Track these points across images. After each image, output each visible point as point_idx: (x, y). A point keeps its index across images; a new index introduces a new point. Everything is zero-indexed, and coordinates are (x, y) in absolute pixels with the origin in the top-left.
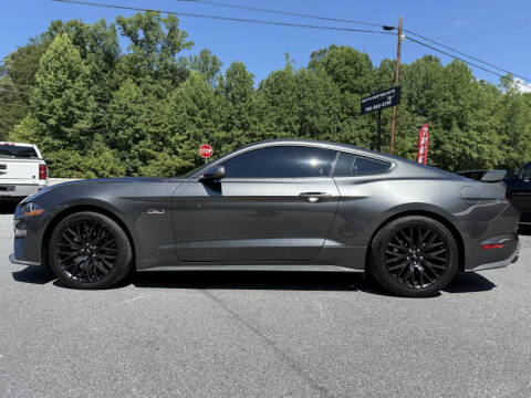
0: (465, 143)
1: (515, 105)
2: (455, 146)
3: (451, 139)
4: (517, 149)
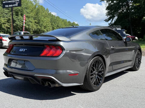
1: (38, 9)
2: (20, 22)
3: (19, 20)
4: (40, 25)
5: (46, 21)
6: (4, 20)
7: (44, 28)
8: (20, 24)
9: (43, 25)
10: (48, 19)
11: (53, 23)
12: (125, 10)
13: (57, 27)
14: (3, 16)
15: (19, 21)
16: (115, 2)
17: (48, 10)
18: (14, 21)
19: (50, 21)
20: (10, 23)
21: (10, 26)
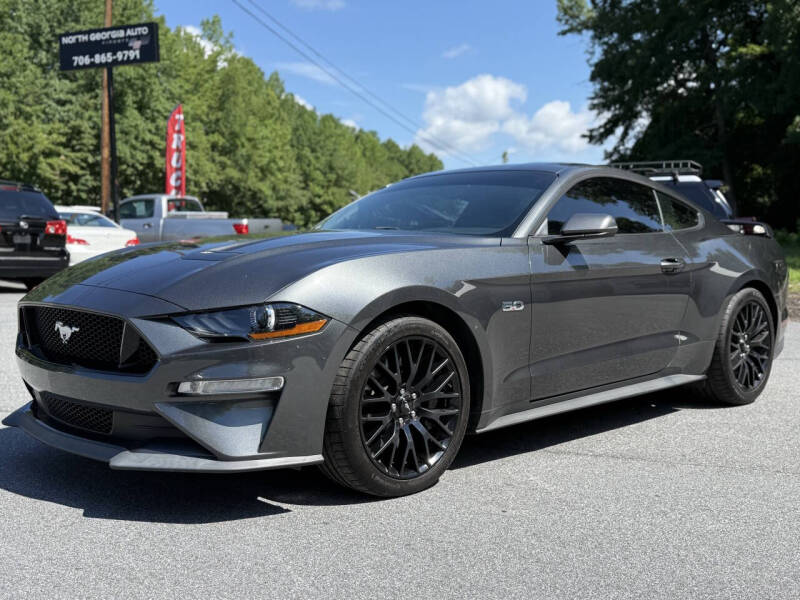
0: (152, 144)
1: (229, 79)
2: (134, 147)
3: (127, 134)
4: (236, 162)
5: (270, 140)
6: (50, 133)
7: (261, 180)
8: (133, 157)
9: (255, 163)
10: (278, 127)
11: (307, 152)
12: (694, 80)
13: (325, 174)
14: (44, 112)
15: (126, 142)
16: (637, 36)
17: (277, 80)
19: (291, 140)
20: (79, 150)
21: (82, 168)
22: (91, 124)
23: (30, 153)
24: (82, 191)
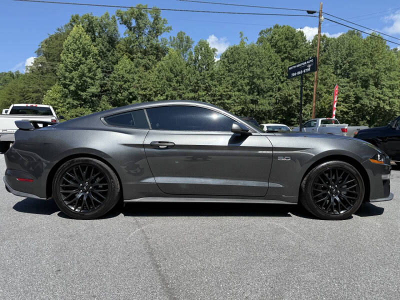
0: (380, 98)
18: (358, 99)
20: (349, 103)
21: (349, 109)
22: (354, 93)
23: (329, 105)
24: (349, 117)
